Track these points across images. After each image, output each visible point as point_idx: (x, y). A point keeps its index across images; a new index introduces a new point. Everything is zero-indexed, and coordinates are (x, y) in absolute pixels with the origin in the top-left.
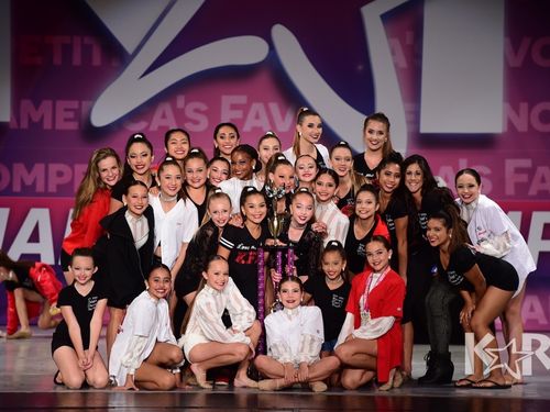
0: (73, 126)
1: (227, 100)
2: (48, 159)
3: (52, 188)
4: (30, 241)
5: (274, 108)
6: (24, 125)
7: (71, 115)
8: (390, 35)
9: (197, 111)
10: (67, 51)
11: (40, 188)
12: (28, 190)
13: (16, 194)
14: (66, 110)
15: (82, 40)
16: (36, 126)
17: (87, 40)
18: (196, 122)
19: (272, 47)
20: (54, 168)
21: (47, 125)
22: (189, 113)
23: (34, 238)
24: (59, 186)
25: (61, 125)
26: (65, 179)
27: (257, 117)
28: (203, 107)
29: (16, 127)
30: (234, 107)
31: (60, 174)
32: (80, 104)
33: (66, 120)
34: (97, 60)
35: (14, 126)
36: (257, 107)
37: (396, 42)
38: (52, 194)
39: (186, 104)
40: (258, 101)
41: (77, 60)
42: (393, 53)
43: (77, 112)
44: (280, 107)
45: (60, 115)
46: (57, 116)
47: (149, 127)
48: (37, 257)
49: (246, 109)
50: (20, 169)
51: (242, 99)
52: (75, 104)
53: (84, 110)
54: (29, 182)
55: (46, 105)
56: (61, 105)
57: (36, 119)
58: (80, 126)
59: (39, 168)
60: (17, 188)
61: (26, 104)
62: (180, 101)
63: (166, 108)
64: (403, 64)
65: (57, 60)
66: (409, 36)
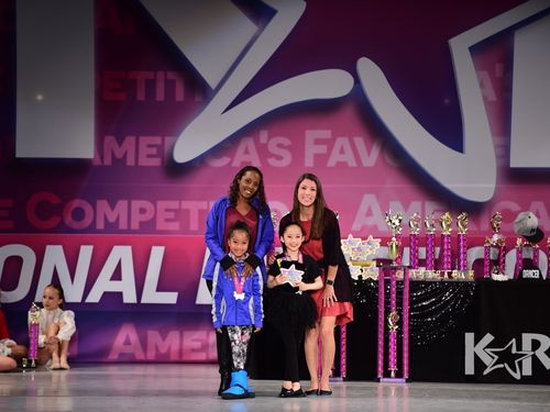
0: (156, 162)
1: (311, 135)
2: (130, 196)
3: (135, 225)
4: (112, 279)
5: (360, 142)
6: (108, 161)
7: (154, 151)
8: (478, 67)
9: (280, 146)
10: (151, 86)
11: (123, 225)
12: (111, 227)
13: (99, 231)
14: (149, 146)
15: (166, 75)
16: (119, 163)
17: (171, 75)
18: (279, 158)
19: (357, 80)
20: (137, 204)
21: (130, 162)
22: (273, 148)
23: (117, 276)
24: (141, 223)
25: (144, 161)
26: (148, 216)
27: (342, 152)
28: (287, 142)
29: (100, 163)
30: (318, 142)
31: (143, 211)
32: (163, 141)
33: (149, 156)
34: (180, 96)
35: (97, 162)
36: (342, 142)
37: (485, 74)
38: (134, 232)
39: (269, 139)
40: (343, 135)
41: (160, 96)
42: (482, 85)
43: (160, 148)
44: (365, 142)
45: (144, 150)
46: (140, 152)
47: (231, 163)
48: (119, 295)
49: (330, 143)
50: (103, 205)
51: (326, 134)
52: (157, 140)
53: (167, 146)
54: (112, 219)
55: (130, 141)
56: (144, 141)
57: (119, 155)
58: (163, 162)
59: (122, 205)
60: (100, 225)
61: (110, 140)
62: (263, 136)
63: (249, 143)
64: (493, 97)
65: (141, 96)
66: (498, 68)
